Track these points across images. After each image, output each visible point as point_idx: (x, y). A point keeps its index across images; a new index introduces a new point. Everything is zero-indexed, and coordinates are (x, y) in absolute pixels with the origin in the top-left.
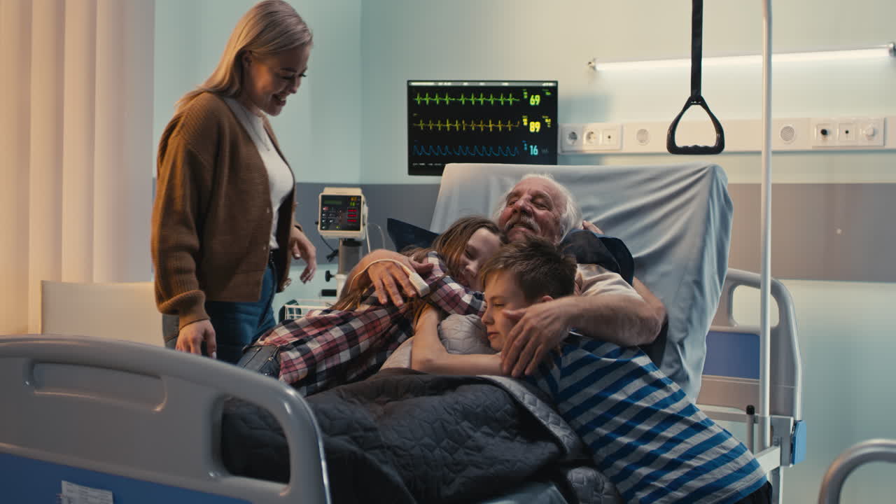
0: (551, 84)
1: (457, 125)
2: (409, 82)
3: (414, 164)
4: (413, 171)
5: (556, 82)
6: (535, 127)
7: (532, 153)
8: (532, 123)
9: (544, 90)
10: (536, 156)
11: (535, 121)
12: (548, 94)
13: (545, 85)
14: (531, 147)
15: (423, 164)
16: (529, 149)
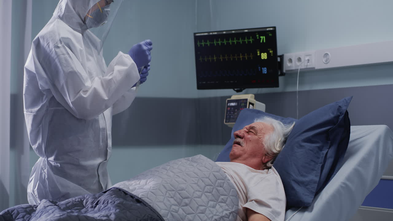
0: (271, 29)
1: (221, 58)
2: (195, 34)
3: (200, 83)
4: (200, 87)
5: (275, 28)
6: (264, 56)
7: (263, 73)
8: (262, 54)
9: (268, 33)
10: (265, 74)
11: (264, 53)
12: (270, 35)
13: (268, 29)
14: (263, 69)
15: (204, 83)
16: (262, 70)
